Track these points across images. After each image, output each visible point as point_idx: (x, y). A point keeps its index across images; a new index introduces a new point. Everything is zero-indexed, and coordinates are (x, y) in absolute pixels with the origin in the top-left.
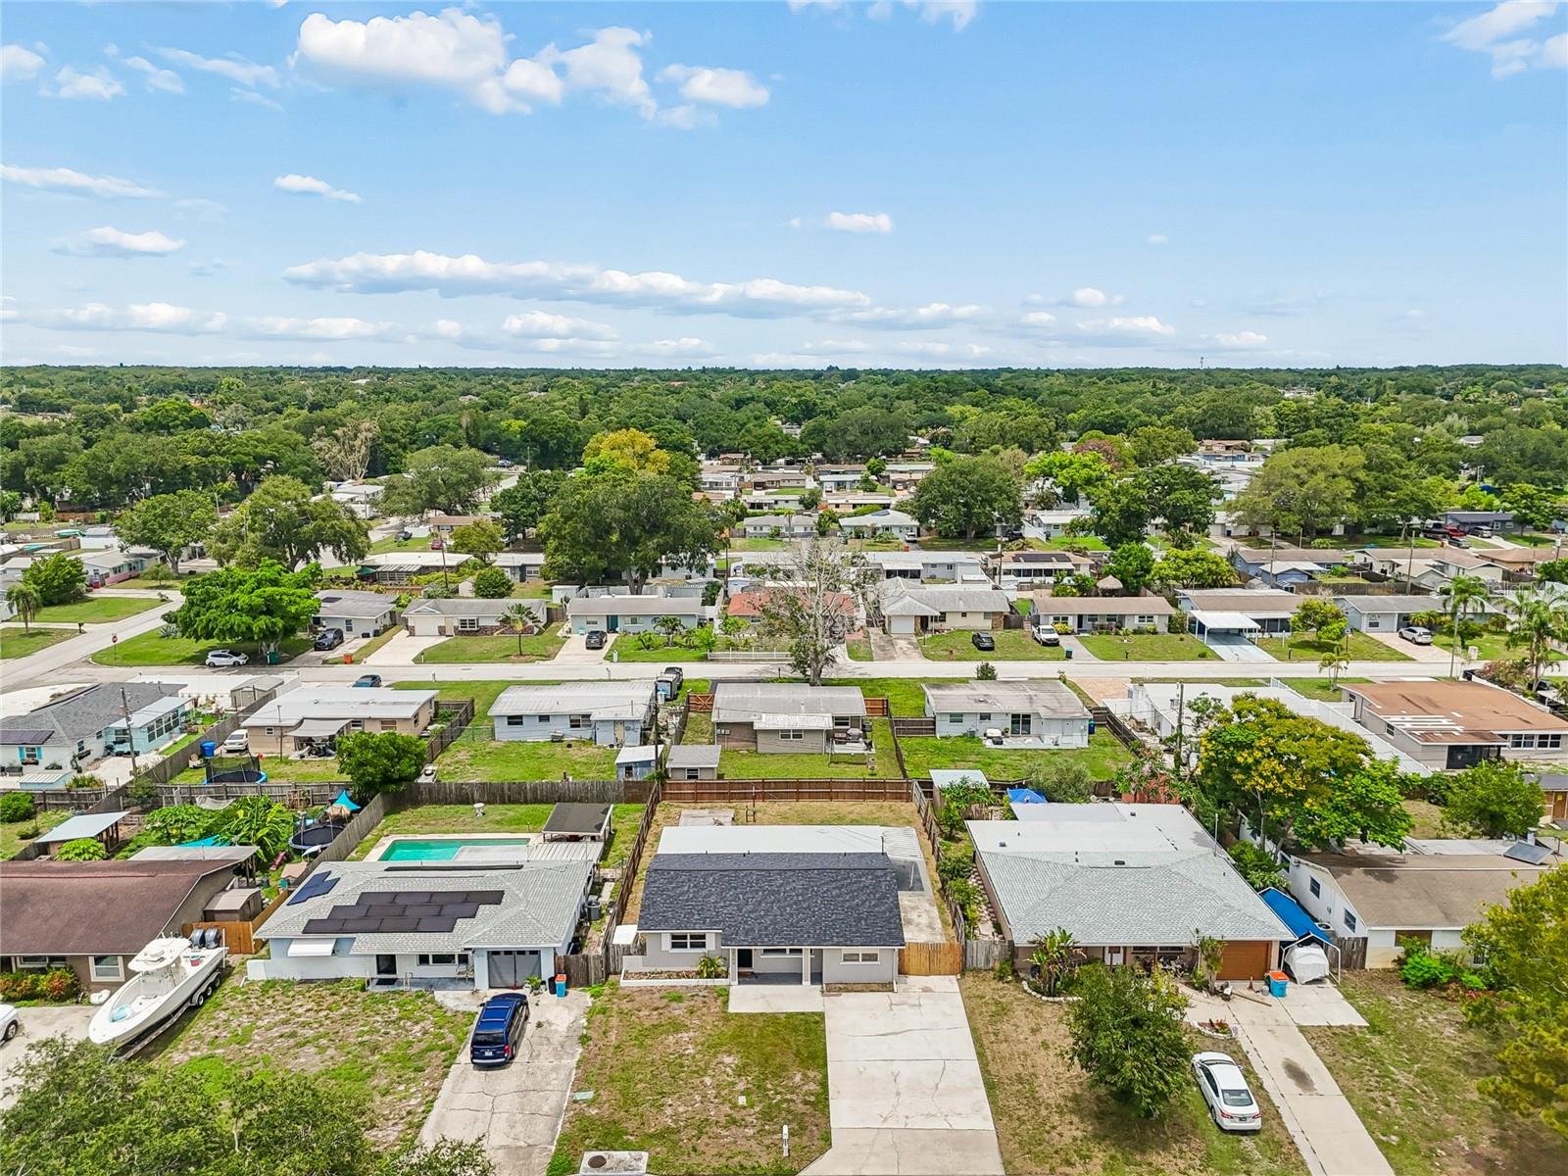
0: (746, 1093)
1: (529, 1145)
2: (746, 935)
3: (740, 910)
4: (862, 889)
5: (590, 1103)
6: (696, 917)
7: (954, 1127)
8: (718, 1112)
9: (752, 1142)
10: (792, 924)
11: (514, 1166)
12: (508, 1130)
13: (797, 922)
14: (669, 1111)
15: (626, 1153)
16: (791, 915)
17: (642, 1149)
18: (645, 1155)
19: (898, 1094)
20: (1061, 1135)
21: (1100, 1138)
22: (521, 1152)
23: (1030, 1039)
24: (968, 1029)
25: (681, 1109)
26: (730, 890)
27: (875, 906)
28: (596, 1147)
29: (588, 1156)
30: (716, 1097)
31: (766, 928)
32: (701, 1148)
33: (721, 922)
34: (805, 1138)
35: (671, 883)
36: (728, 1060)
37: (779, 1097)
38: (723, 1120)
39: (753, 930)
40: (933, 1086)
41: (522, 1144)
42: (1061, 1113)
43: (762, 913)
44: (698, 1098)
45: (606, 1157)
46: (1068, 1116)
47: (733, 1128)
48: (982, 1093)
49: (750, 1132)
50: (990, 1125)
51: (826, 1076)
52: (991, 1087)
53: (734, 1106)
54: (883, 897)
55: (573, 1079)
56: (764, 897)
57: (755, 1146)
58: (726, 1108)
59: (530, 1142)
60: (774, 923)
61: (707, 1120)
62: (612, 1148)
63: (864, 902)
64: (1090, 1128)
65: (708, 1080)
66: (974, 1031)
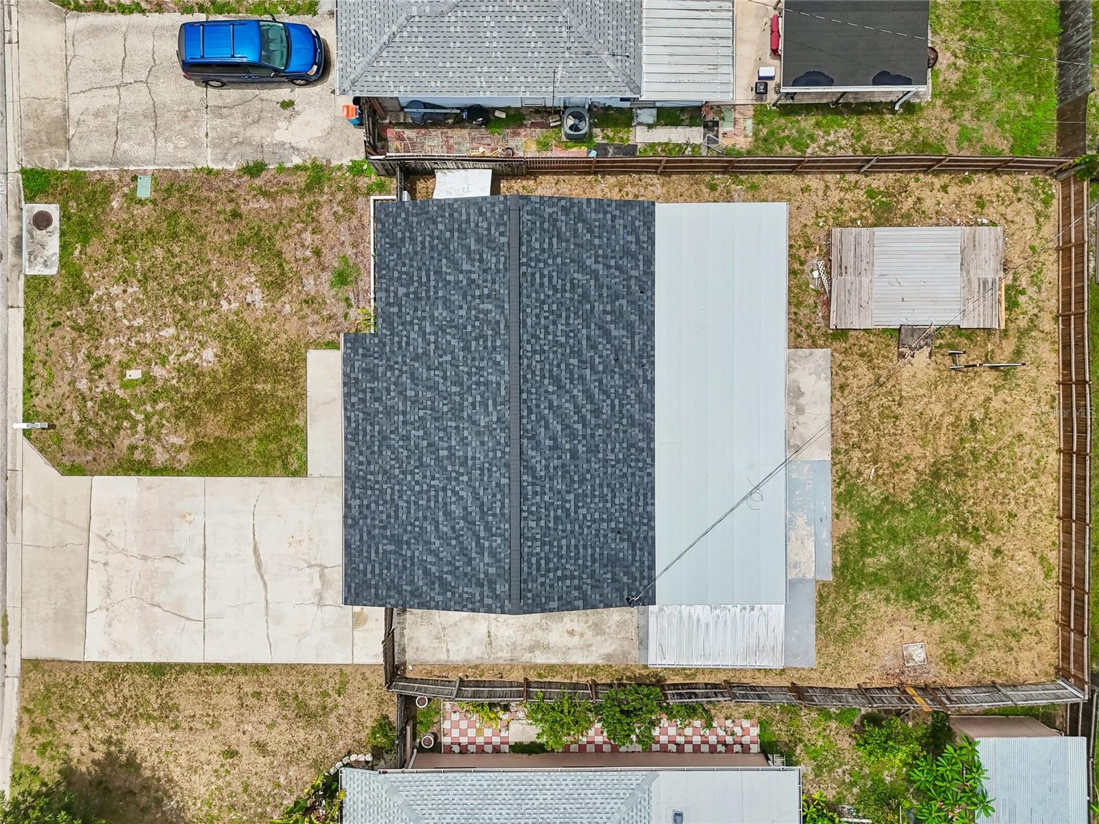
0: (148, 379)
1: (69, 141)
2: (366, 371)
3: (416, 358)
4: (464, 551)
5: (132, 199)
6: (402, 291)
7: (88, 615)
8: (113, 347)
9: (66, 389)
10: (385, 438)
11: (38, 132)
12: (91, 110)
13: (389, 447)
14: (116, 290)
15: (57, 249)
16: (407, 438)
17: (63, 265)
18: (53, 271)
19: (145, 558)
20: (75, 732)
21: (68, 773)
22: (60, 134)
23: (245, 738)
24: (269, 662)
25: (119, 304)
26: (461, 339)
27: (426, 573)
28: (66, 217)
29: (54, 210)
30: (138, 343)
31: (377, 399)
32: (58, 332)
33: (392, 329)
34: (73, 446)
35: (479, 240)
36: (209, 354)
37: (140, 417)
38: (101, 353)
39: (375, 378)
40: (156, 600)
41: (72, 132)
42: (108, 742)
43: (410, 393)
44: (139, 321)
45: (50, 229)
46: (103, 748)
47: (88, 366)
48: (146, 656)
49: (83, 385)
50: (93, 655)
51: (180, 473)
52: (158, 670)
53: (125, 366)
54: (444, 586)
55: (174, 168)
56: (447, 396)
57: (59, 391)
58: (118, 356)
59: (75, 141)
60: (389, 412)
61: (101, 335)
62: (63, 234)
63: (435, 554)
64: (84, 769)
65: (171, 331)
66: (266, 668)
